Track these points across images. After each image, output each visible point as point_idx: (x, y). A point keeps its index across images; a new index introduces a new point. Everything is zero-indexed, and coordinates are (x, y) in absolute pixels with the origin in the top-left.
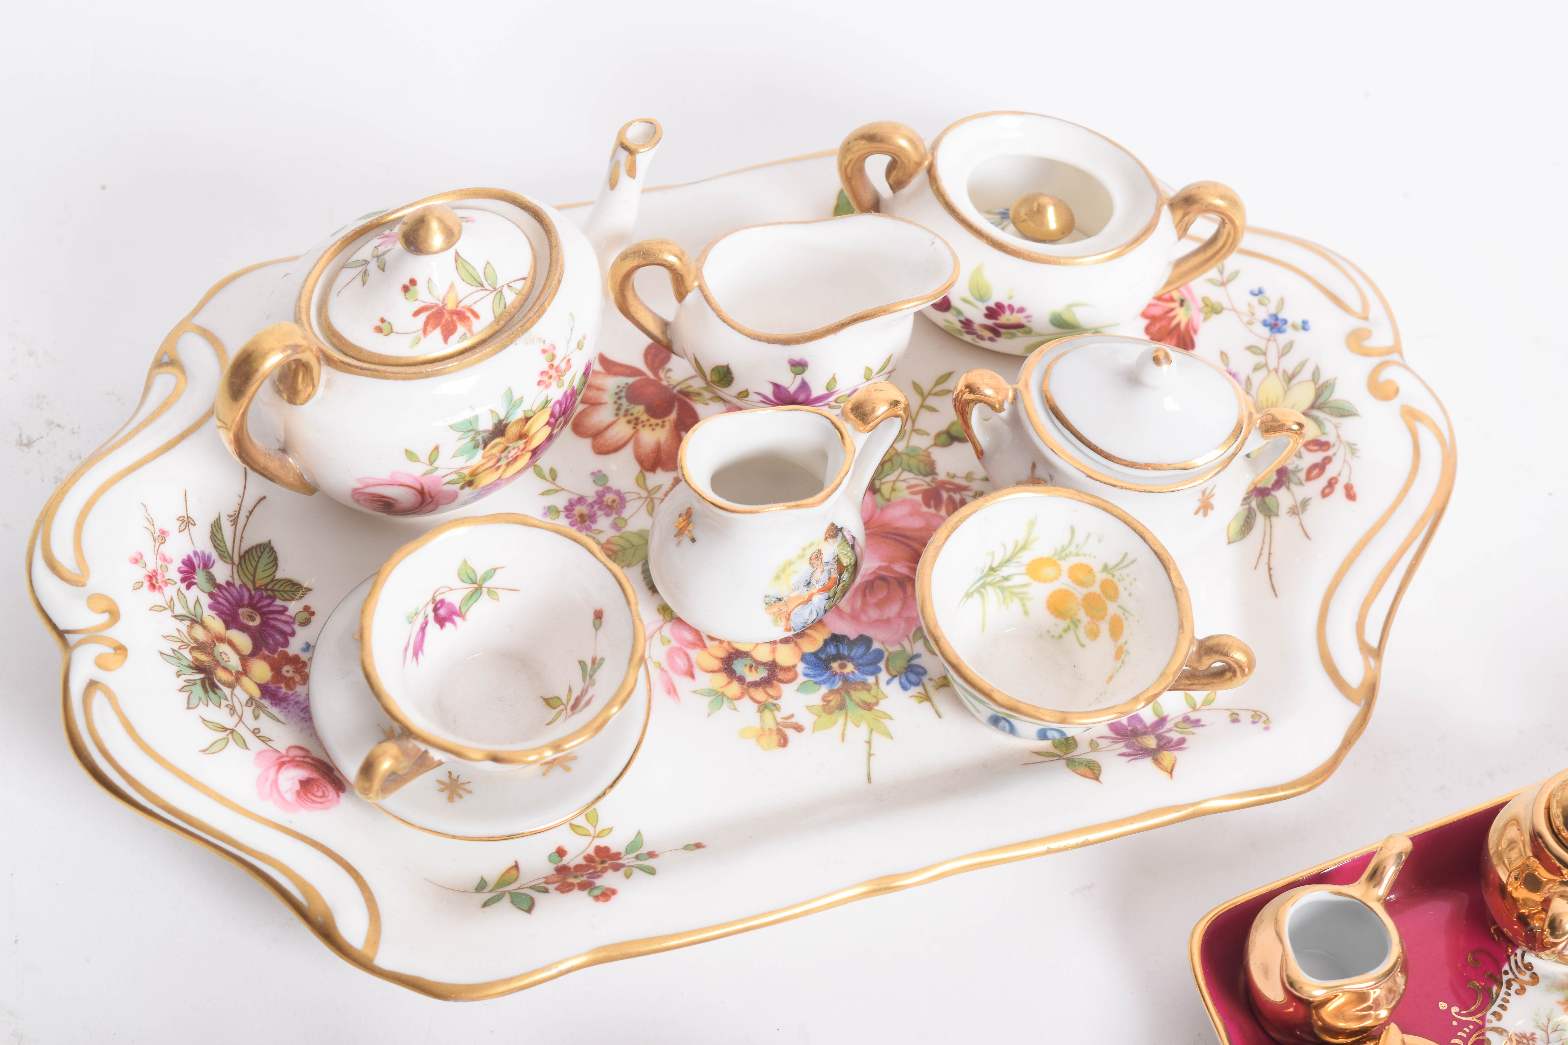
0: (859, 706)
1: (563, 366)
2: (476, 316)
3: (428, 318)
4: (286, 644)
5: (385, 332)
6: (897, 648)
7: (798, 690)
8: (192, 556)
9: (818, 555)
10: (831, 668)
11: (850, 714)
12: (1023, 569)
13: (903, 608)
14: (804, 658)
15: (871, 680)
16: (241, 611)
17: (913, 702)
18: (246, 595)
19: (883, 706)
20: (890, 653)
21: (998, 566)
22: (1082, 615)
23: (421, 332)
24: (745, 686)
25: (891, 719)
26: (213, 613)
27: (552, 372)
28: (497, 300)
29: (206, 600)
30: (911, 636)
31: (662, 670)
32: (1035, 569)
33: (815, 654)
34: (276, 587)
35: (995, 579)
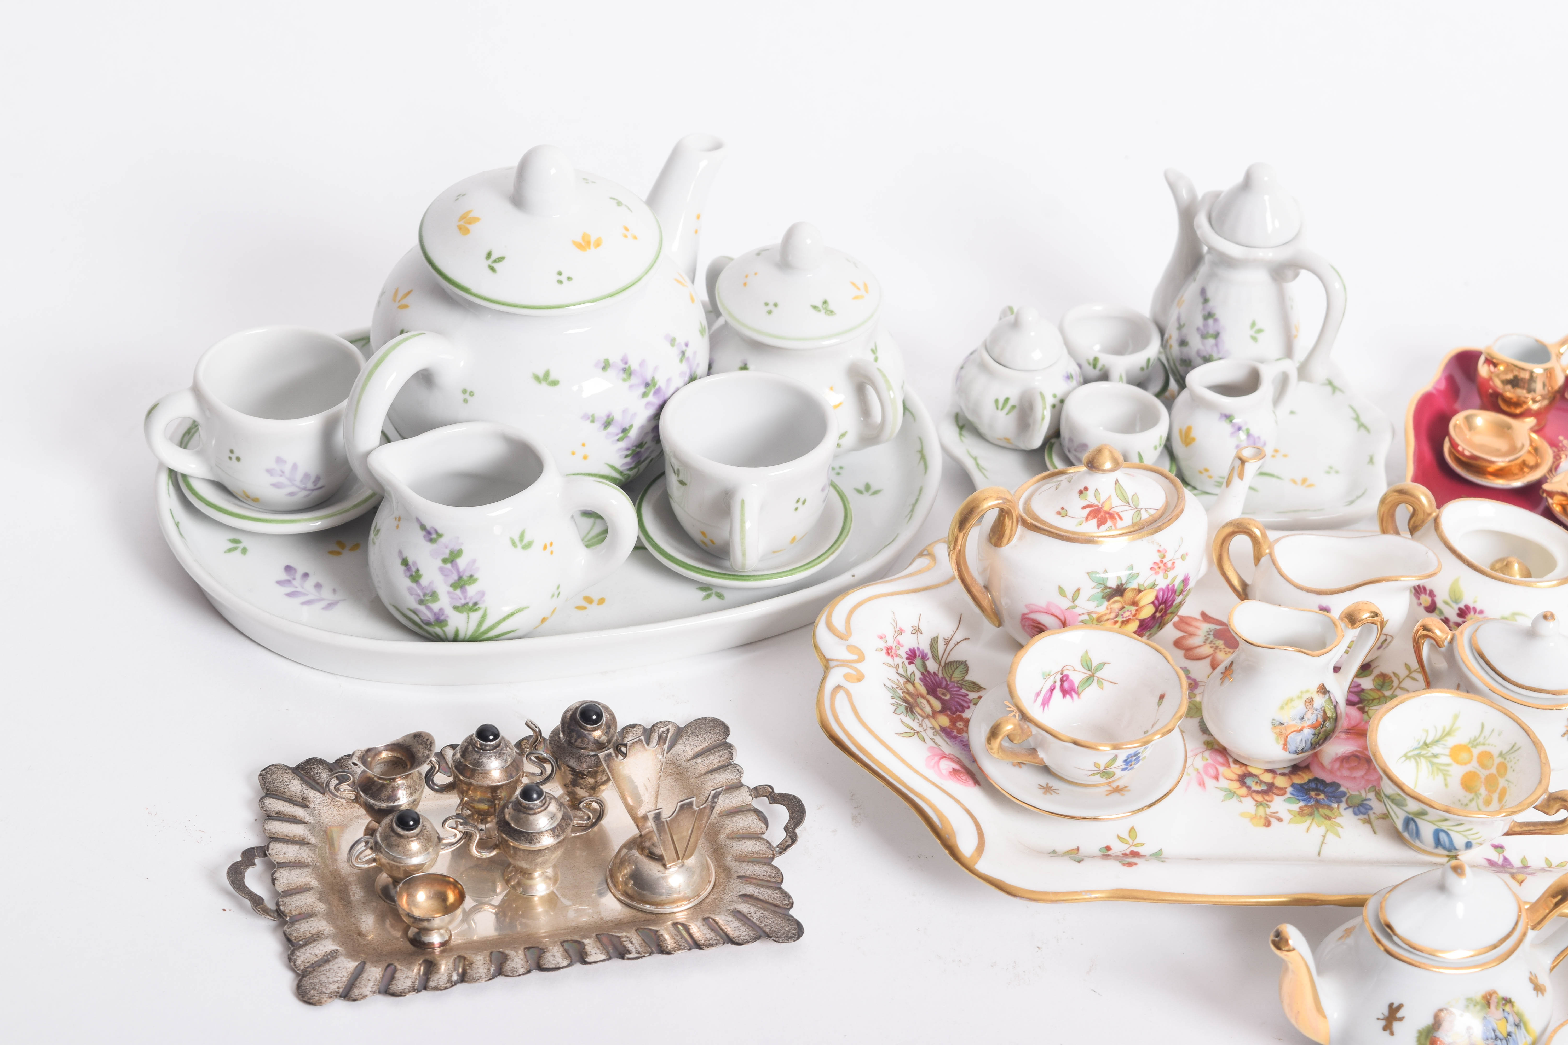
0: (1323, 817)
1: (1169, 565)
2: (1121, 518)
3: (1091, 512)
4: (963, 711)
5: (1062, 515)
6: (1357, 793)
7: (1284, 800)
8: (916, 649)
9: (1310, 701)
10: (1309, 794)
11: (1315, 820)
12: (1447, 752)
13: (1366, 774)
14: (1293, 785)
15: (1335, 805)
16: (939, 690)
17: (1360, 823)
18: (944, 683)
19: (1339, 820)
20: (1351, 795)
21: (1430, 744)
22: (1483, 791)
23: (1084, 519)
24: (1250, 791)
25: (1342, 827)
26: (922, 683)
27: (1161, 565)
28: (1136, 514)
29: (918, 675)
30: (1367, 789)
31: (1199, 773)
32: (1456, 752)
33: (1301, 785)
34: (964, 683)
35: (1427, 753)
